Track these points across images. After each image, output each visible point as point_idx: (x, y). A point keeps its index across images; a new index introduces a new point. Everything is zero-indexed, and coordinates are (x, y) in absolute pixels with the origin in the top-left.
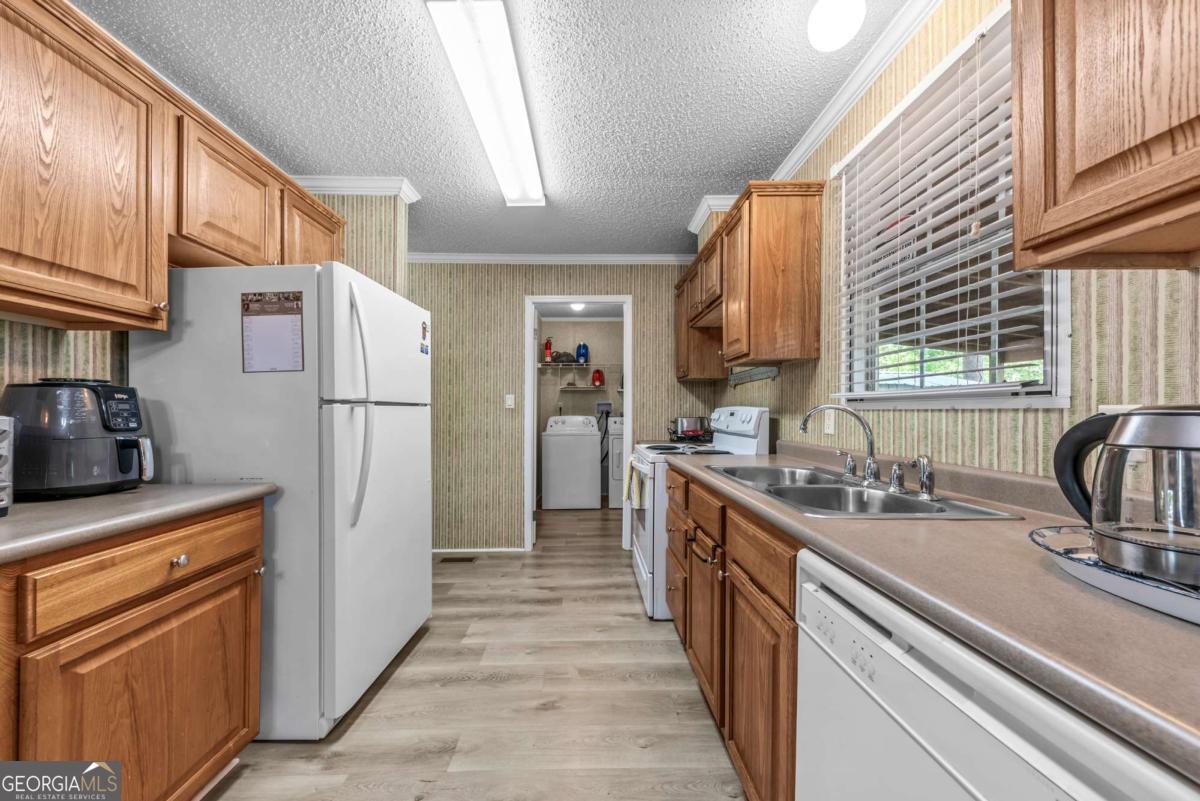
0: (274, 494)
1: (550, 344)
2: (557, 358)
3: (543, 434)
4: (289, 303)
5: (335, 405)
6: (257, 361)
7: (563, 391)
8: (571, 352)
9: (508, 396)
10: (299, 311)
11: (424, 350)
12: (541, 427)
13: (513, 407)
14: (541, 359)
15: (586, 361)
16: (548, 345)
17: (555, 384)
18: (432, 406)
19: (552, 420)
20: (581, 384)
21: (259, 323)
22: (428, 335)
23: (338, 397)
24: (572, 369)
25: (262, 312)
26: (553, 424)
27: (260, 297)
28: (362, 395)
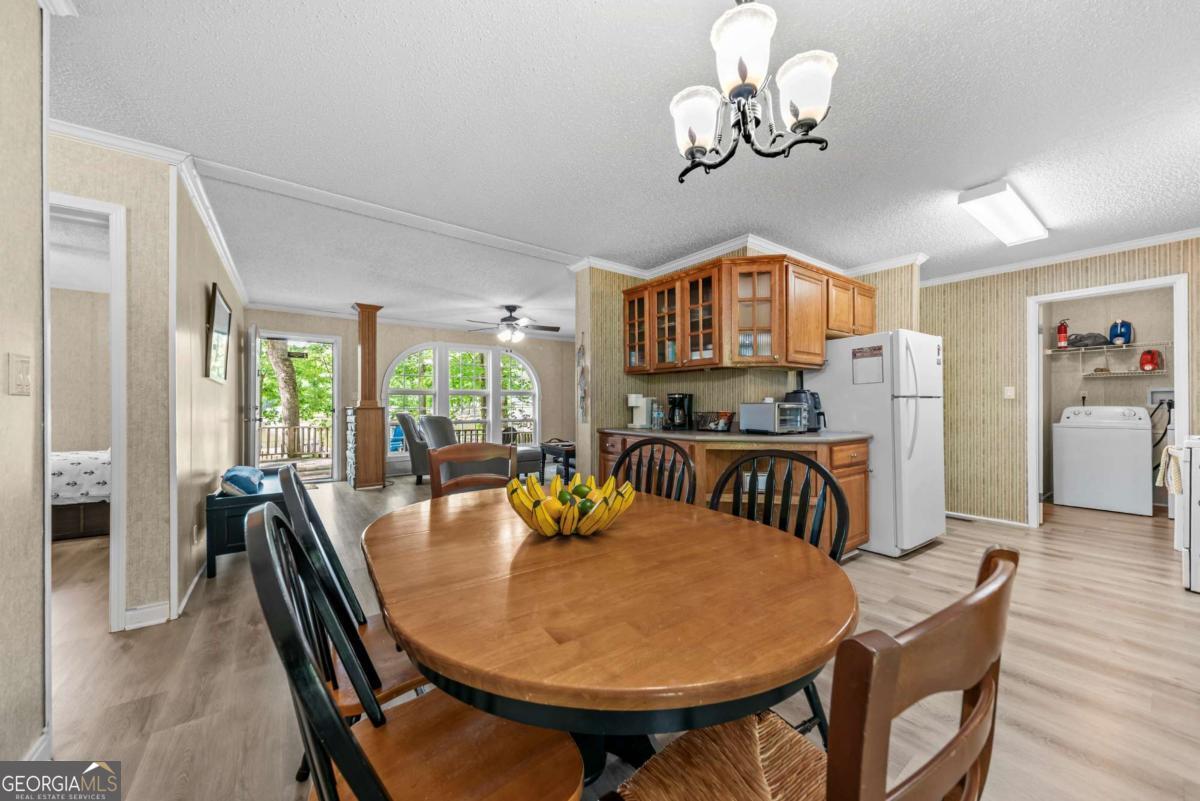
0: (872, 438)
1: (1066, 328)
2: (1077, 342)
3: (1055, 425)
4: (876, 351)
5: (901, 399)
6: (860, 379)
7: (1087, 379)
8: (1103, 334)
9: (1007, 388)
10: (881, 355)
11: (939, 364)
12: (1050, 419)
13: (1013, 397)
14: (1051, 344)
15: (1127, 341)
16: (1062, 329)
17: (1076, 370)
18: (944, 397)
19: (1068, 411)
20: (1118, 368)
21: (861, 362)
22: (941, 352)
23: (902, 394)
24: (1103, 352)
25: (863, 356)
26: (1072, 416)
27: (861, 350)
28: (914, 393)
